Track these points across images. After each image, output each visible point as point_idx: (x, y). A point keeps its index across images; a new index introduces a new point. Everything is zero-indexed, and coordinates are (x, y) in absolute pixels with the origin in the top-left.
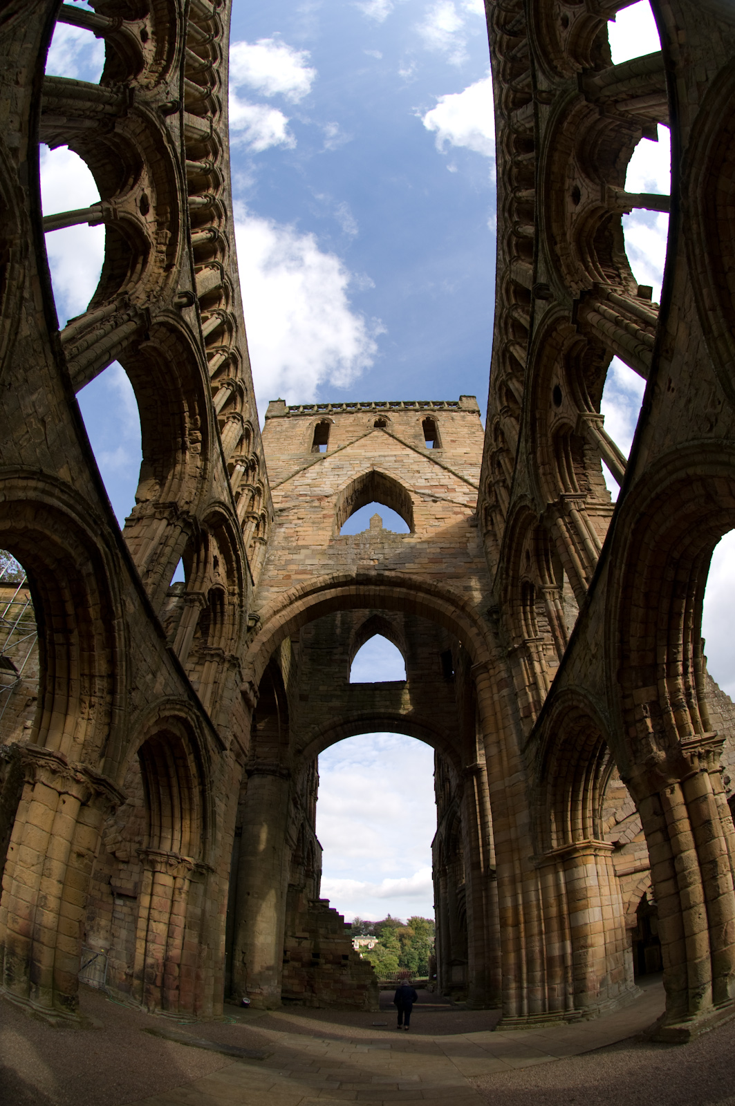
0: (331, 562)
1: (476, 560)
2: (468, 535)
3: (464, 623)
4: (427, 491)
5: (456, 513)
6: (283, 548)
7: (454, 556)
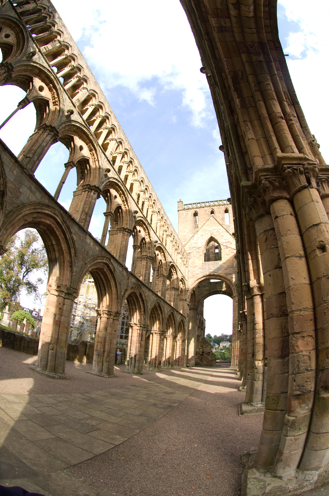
0: (203, 271)
1: (235, 269)
2: (234, 260)
3: (231, 286)
4: (225, 244)
5: (232, 252)
6: (192, 267)
7: (230, 267)
